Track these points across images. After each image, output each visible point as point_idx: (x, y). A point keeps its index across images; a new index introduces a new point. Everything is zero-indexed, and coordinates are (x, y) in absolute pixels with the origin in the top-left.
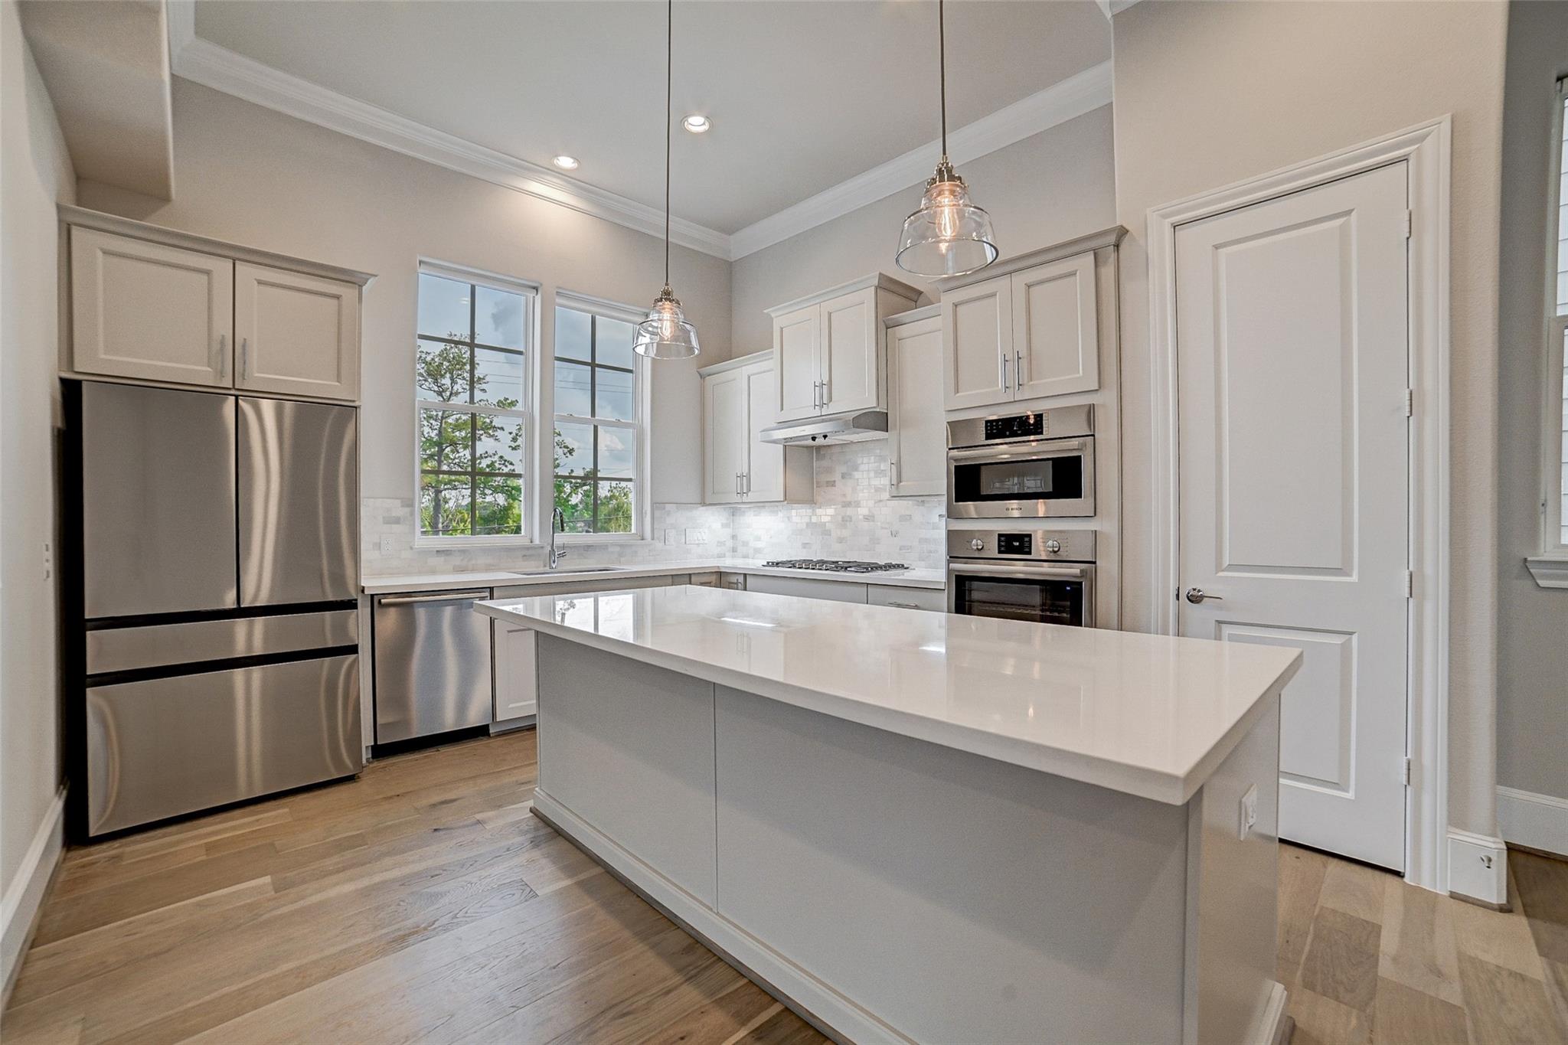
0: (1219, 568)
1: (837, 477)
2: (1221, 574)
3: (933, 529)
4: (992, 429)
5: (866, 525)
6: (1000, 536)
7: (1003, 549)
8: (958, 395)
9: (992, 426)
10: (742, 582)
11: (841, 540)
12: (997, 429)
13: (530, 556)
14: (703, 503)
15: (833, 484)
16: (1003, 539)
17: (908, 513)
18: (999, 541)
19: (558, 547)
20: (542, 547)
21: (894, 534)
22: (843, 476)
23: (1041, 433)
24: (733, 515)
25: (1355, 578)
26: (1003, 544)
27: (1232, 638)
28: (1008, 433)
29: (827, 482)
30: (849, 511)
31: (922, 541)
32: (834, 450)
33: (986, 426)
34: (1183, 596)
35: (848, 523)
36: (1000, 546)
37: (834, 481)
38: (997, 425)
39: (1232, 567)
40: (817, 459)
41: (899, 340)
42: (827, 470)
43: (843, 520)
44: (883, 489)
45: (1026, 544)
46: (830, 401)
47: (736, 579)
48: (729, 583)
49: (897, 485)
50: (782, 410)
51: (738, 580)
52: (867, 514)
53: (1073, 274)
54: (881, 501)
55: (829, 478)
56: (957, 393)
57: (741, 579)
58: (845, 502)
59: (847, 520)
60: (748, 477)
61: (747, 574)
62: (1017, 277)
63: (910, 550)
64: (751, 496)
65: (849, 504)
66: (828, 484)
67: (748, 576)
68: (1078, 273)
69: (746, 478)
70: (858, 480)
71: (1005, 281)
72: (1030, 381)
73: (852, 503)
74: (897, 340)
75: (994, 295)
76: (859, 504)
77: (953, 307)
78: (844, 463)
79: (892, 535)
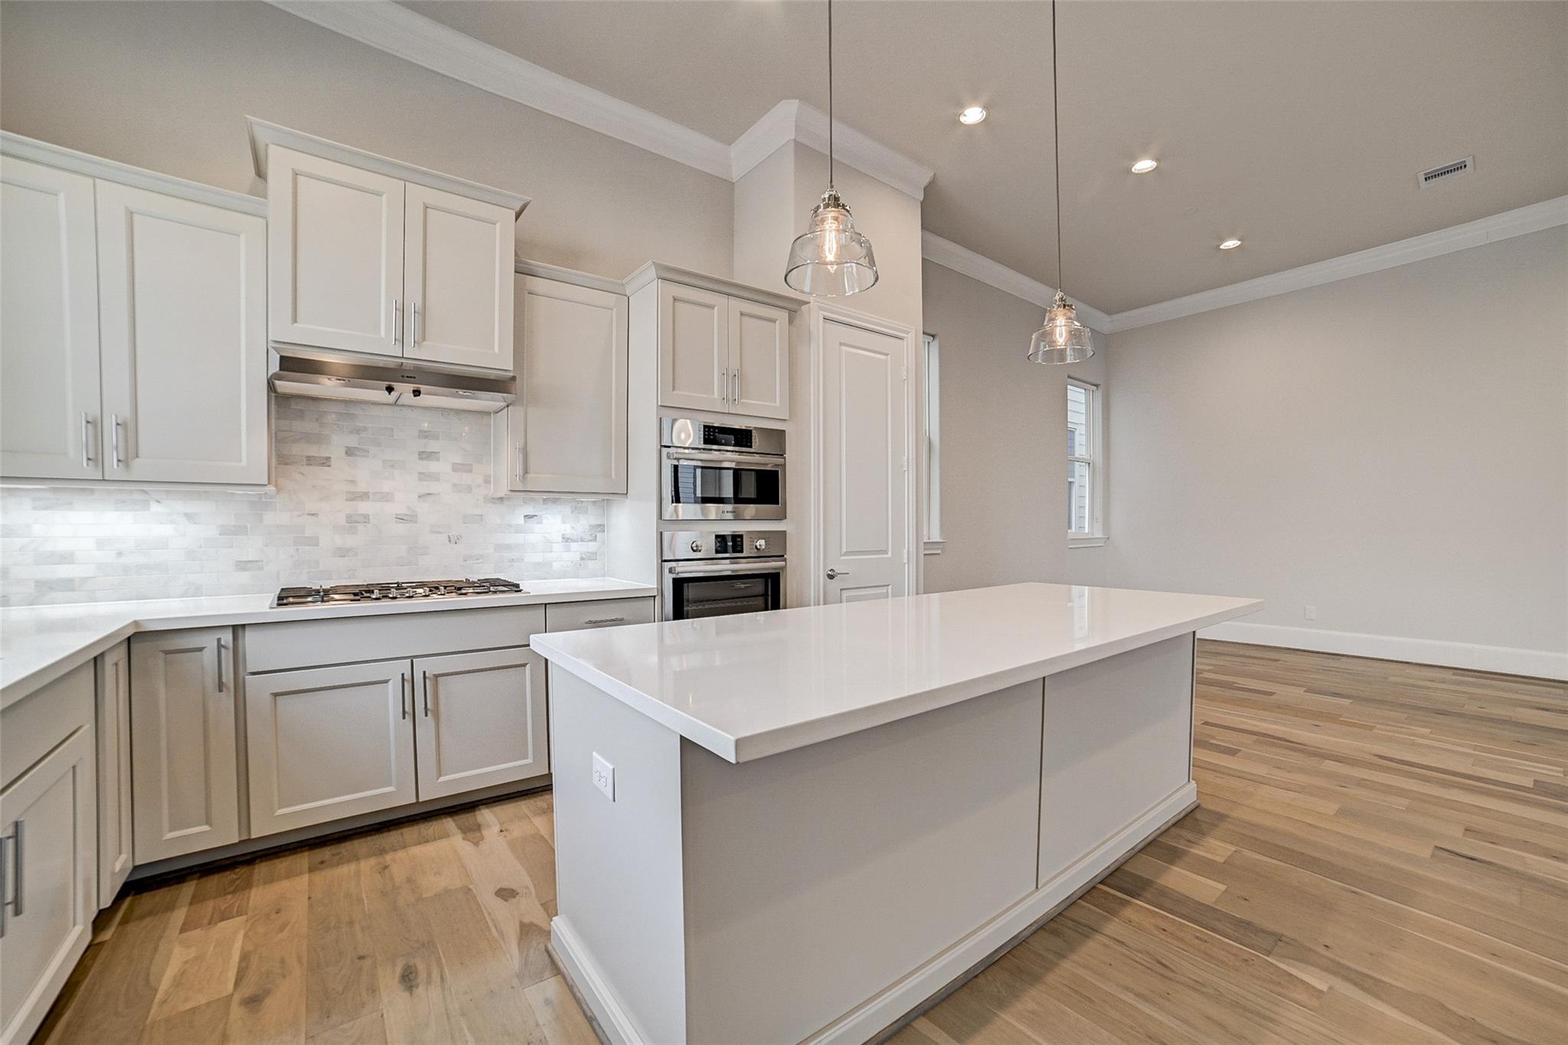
0: (841, 555)
1: (334, 452)
2: (843, 558)
3: (516, 533)
4: (709, 435)
5: (402, 528)
6: (717, 537)
7: (719, 549)
8: (675, 392)
9: (712, 432)
10: (231, 645)
11: (342, 552)
12: (714, 435)
15: (326, 462)
16: (719, 540)
17: (478, 512)
18: (716, 543)
21: (453, 540)
22: (350, 452)
23: (751, 447)
25: (890, 555)
26: (719, 544)
27: (850, 600)
29: (308, 458)
30: (363, 507)
31: (499, 547)
32: (324, 407)
33: (705, 432)
34: (825, 576)
35: (360, 527)
37: (329, 458)
41: (529, 293)
42: (308, 438)
43: (350, 519)
44: (434, 477)
45: (739, 543)
46: (424, 339)
47: (209, 642)
48: (167, 652)
49: (524, 475)
50: (295, 320)
51: (219, 640)
52: (404, 512)
53: (773, 321)
54: (430, 494)
55: (313, 451)
56: (673, 390)
57: (227, 637)
58: (353, 493)
59: (357, 522)
60: (129, 428)
61: (244, 626)
62: (733, 302)
63: (481, 561)
64: (140, 468)
65: (364, 496)
66: (310, 460)
67: (247, 628)
68: (777, 322)
69: (95, 427)
70: (384, 461)
71: (723, 299)
72: (741, 399)
73: (370, 494)
74: (526, 292)
75: (712, 307)
76: (386, 497)
77: (672, 299)
78: (351, 432)
79: (450, 541)
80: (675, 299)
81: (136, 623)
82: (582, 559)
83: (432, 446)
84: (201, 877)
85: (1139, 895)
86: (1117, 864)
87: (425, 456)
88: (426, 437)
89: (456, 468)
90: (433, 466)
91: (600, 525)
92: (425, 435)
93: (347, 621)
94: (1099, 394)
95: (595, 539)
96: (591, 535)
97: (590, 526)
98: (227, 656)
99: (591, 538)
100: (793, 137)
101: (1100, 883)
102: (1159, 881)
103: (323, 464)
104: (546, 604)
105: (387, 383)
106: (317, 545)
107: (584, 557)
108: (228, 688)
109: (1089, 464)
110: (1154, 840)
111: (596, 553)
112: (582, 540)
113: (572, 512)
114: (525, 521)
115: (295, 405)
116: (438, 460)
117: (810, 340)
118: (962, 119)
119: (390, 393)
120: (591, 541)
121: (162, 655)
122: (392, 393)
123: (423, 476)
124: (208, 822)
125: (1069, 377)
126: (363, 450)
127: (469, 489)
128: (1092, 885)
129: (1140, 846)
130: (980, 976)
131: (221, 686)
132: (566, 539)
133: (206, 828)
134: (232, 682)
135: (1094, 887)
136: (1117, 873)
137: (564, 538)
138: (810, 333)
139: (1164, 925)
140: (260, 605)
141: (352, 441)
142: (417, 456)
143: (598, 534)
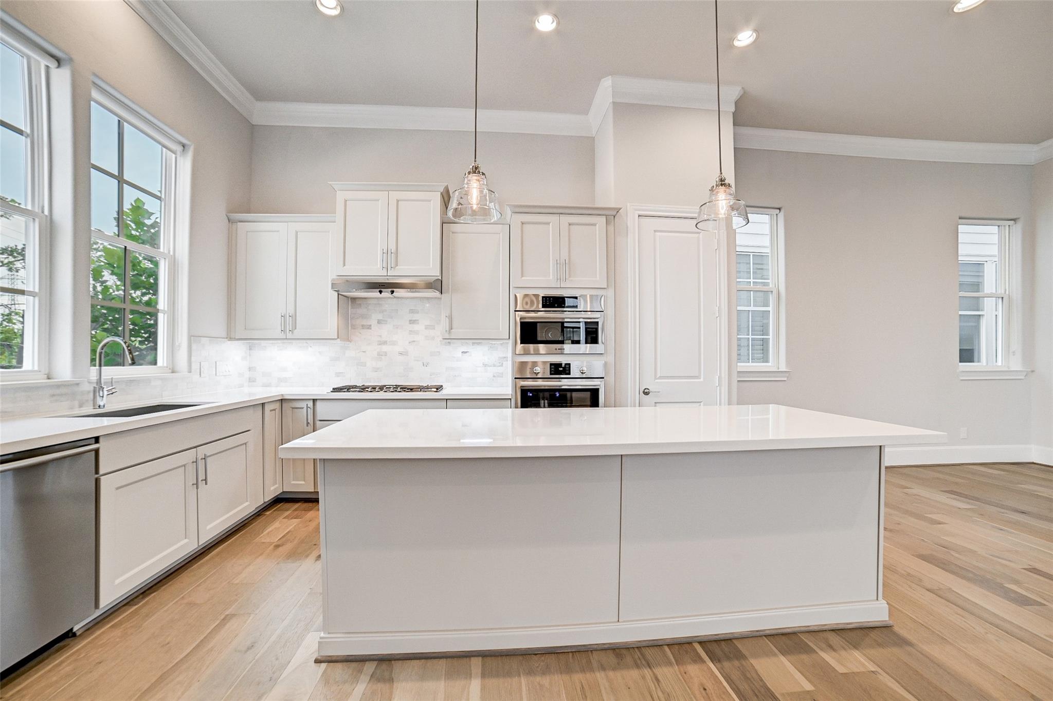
0: (656, 379)
1: (373, 322)
2: (656, 381)
3: (457, 361)
4: (546, 302)
5: (401, 358)
6: (551, 365)
7: (553, 372)
8: (523, 278)
9: (546, 300)
10: (312, 407)
11: (376, 370)
12: (550, 302)
13: (61, 395)
14: (230, 338)
15: (369, 327)
16: (553, 367)
17: (437, 350)
18: (551, 368)
19: (105, 383)
20: (78, 384)
21: (425, 365)
22: (379, 322)
23: (577, 307)
24: (250, 349)
25: (702, 380)
26: (553, 369)
28: (556, 305)
29: (363, 326)
30: (385, 348)
31: (448, 369)
32: (370, 302)
33: (543, 300)
34: (641, 393)
35: (383, 357)
36: (551, 371)
37: (371, 325)
38: (550, 300)
39: (661, 378)
40: (352, 308)
41: (453, 233)
42: (363, 316)
43: (379, 354)
44: (417, 333)
45: (567, 369)
46: (397, 265)
47: (303, 404)
48: (293, 408)
49: (449, 331)
50: (344, 265)
51: (307, 405)
52: (402, 350)
53: (595, 225)
54: (414, 341)
55: (365, 322)
56: (522, 276)
57: (310, 404)
58: (380, 341)
59: (382, 355)
60: (294, 317)
61: (317, 399)
62: (563, 217)
63: (438, 376)
64: (297, 333)
65: (385, 343)
66: (363, 327)
67: (318, 401)
68: (597, 225)
69: (292, 318)
70: (394, 326)
71: (556, 217)
72: (570, 277)
73: (388, 342)
74: (451, 233)
75: (548, 224)
76: (394, 343)
77: (520, 223)
78: (380, 312)
79: (423, 365)
80: (523, 223)
81: (282, 395)
82: (494, 376)
83: (415, 317)
84: (304, 503)
85: (719, 661)
86: (731, 636)
87: (412, 322)
88: (413, 312)
89: (427, 327)
90: (416, 327)
91: (505, 357)
92: (412, 311)
93: (361, 401)
94: (1017, 229)
95: (502, 365)
96: (500, 363)
97: (499, 358)
98: (310, 412)
99: (499, 365)
100: (611, 101)
101: (700, 643)
102: (753, 661)
103: (368, 328)
104: (447, 399)
105: (379, 290)
106: (366, 366)
107: (495, 374)
108: (310, 425)
109: (1002, 298)
110: (794, 633)
111: (503, 373)
112: (494, 366)
113: (488, 350)
114: (462, 355)
115: (358, 302)
116: (418, 323)
117: (627, 233)
118: (736, 43)
119: (381, 294)
120: (499, 366)
121: (291, 409)
122: (382, 294)
123: (411, 332)
124: (304, 481)
125: (960, 218)
126: (384, 321)
127: (433, 338)
128: (690, 640)
129: (768, 632)
130: (537, 655)
131: (308, 423)
132: (485, 365)
133: (303, 482)
134: (312, 422)
135: (690, 643)
136: (723, 643)
137: (483, 364)
138: (627, 227)
139: (709, 685)
140: (324, 391)
141: (380, 317)
142: (408, 322)
143: (504, 363)
